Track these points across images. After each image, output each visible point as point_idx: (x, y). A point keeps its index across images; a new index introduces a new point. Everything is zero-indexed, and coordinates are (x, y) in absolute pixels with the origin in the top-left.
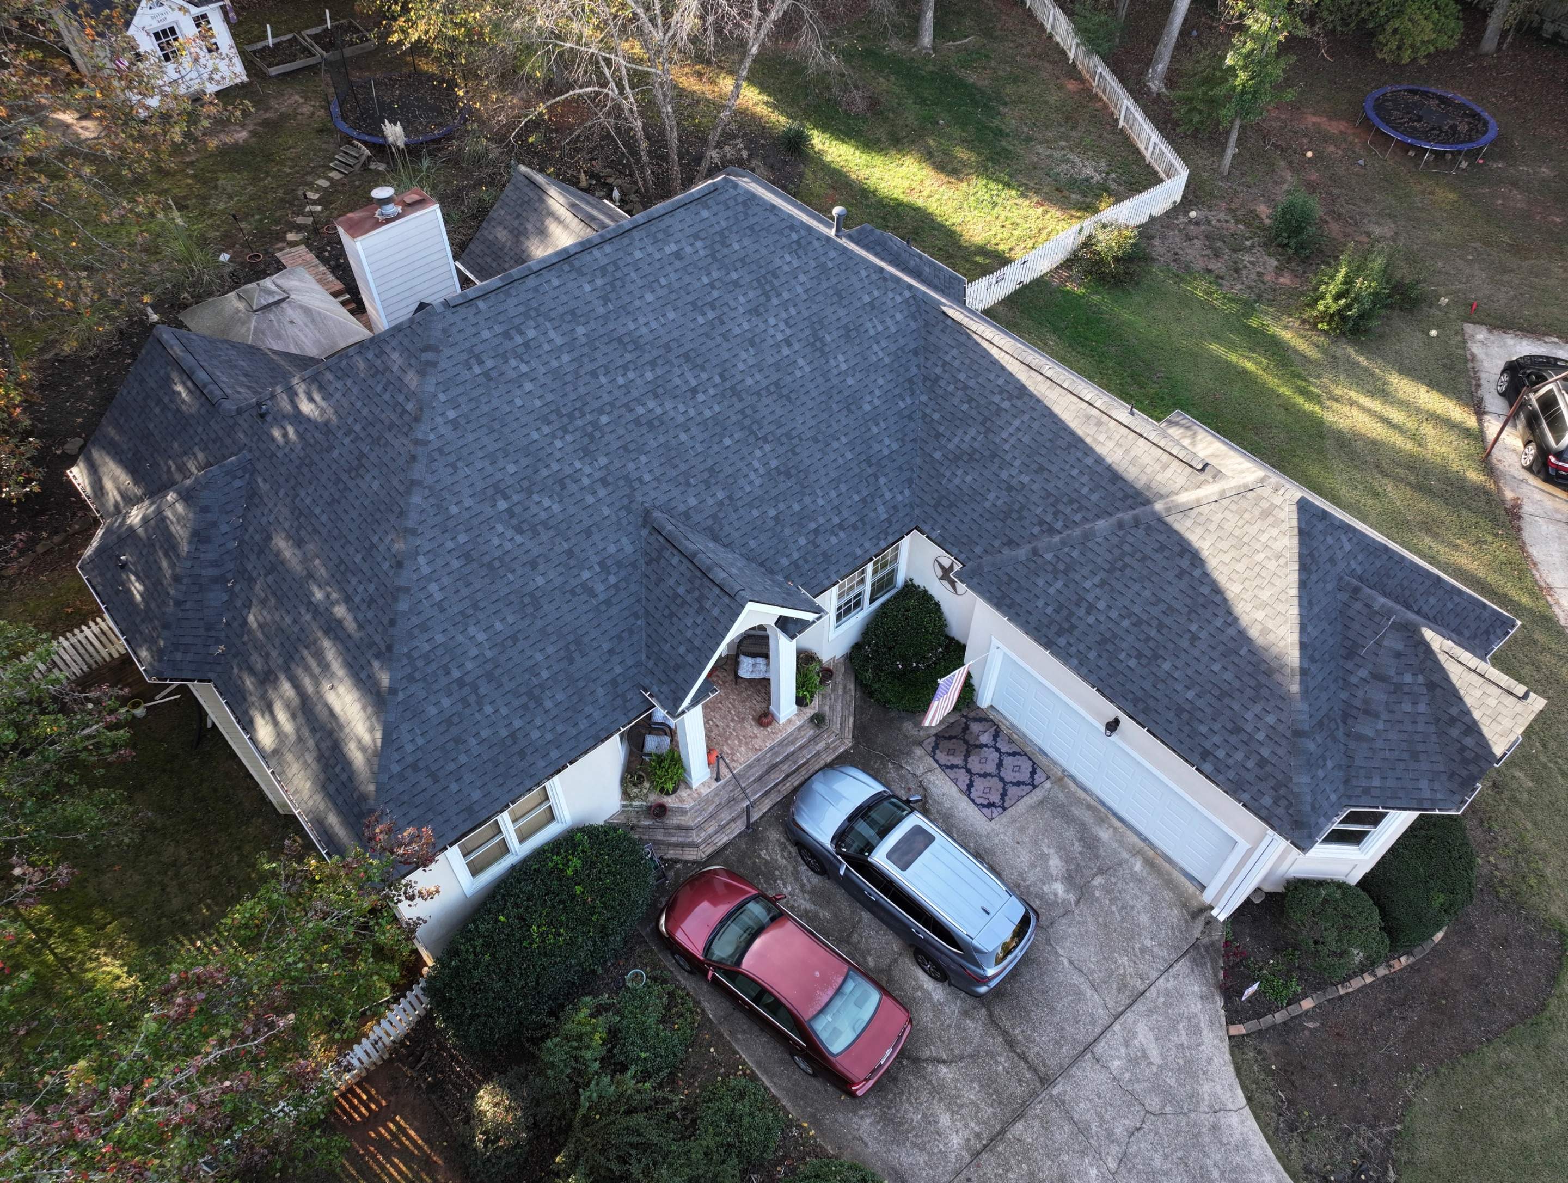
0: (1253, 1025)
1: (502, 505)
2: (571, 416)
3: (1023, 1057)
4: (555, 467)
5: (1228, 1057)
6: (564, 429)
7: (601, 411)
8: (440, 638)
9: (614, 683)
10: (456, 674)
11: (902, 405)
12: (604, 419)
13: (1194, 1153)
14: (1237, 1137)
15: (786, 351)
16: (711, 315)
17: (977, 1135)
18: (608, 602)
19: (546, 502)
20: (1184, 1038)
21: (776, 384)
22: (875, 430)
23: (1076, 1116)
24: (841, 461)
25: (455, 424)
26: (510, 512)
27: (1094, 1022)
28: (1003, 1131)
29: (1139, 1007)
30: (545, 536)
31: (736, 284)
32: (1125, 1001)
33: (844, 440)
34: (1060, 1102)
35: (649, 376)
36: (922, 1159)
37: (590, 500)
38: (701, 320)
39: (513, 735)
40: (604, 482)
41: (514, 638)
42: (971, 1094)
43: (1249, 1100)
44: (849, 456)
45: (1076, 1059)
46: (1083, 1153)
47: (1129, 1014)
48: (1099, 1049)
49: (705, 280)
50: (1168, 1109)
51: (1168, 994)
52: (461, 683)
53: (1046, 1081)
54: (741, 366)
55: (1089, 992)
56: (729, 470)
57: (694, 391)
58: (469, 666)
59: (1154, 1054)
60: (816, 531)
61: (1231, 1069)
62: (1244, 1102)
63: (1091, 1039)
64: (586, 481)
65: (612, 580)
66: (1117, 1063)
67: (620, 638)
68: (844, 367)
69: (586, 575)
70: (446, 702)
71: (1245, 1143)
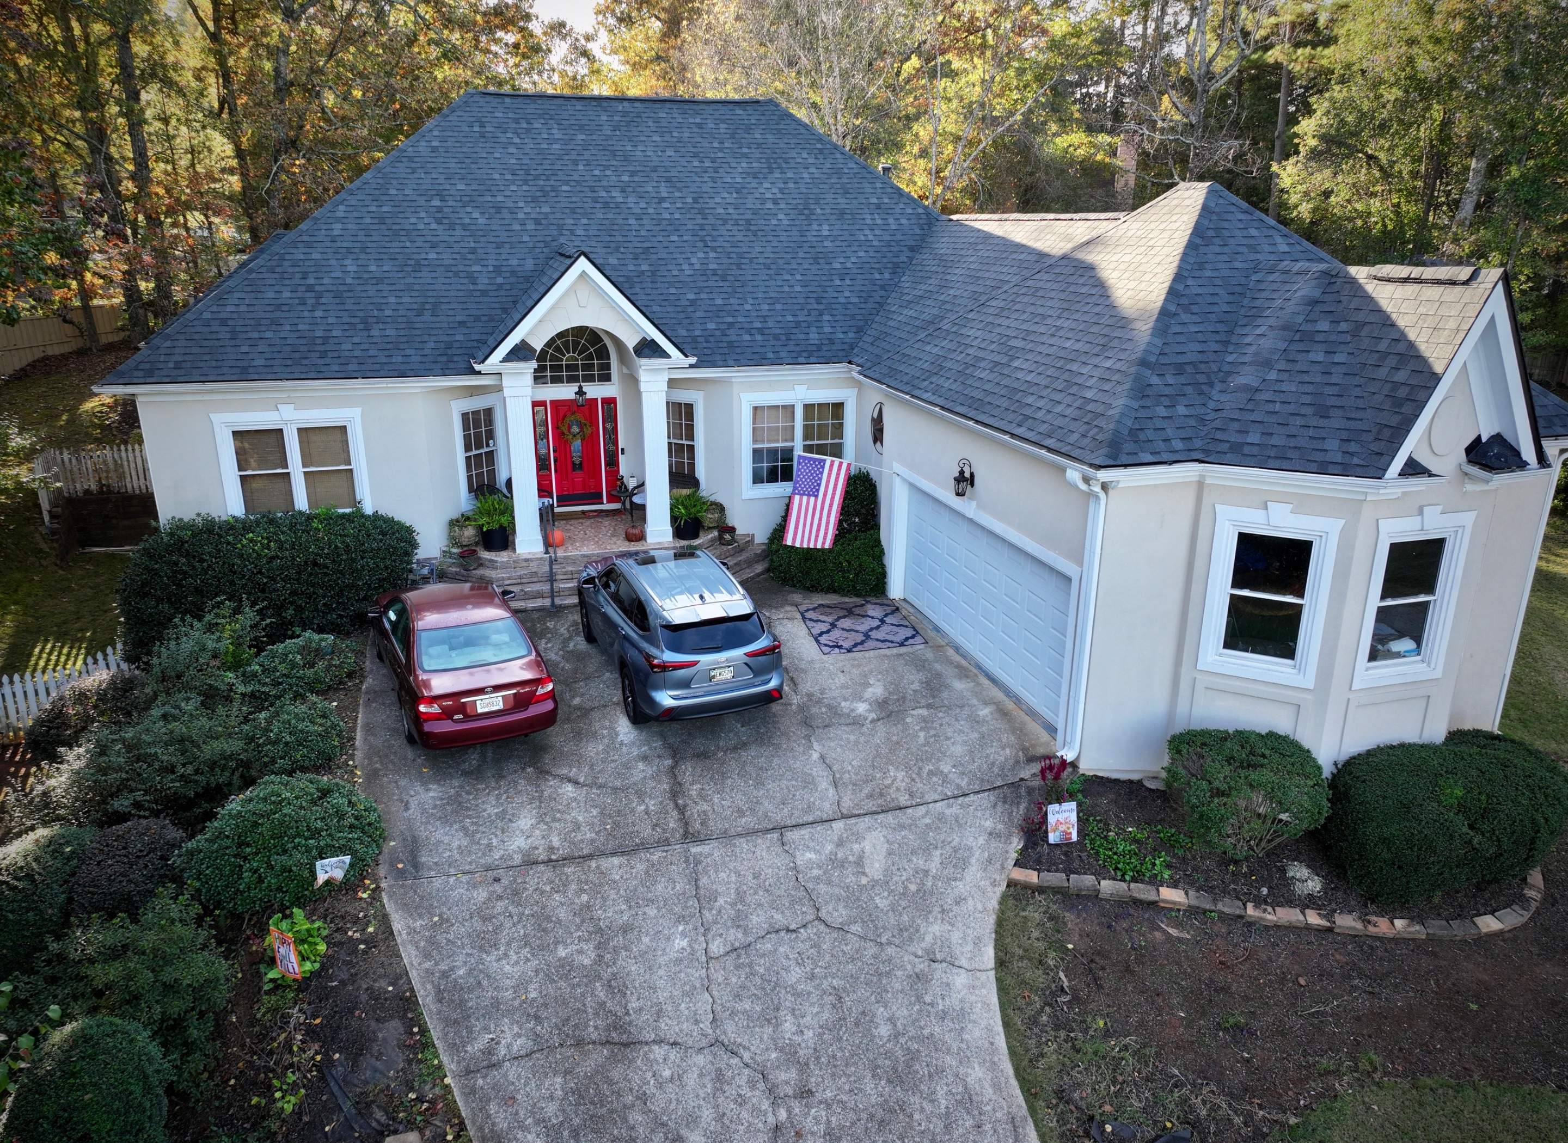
0: (1055, 878)
1: (436, 202)
2: (537, 178)
3: (682, 810)
4: (500, 199)
5: (994, 904)
6: (526, 182)
7: (567, 183)
8: (316, 256)
9: (449, 346)
10: (311, 281)
11: (877, 276)
12: (565, 188)
13: (862, 992)
14: (953, 1001)
15: (769, 205)
16: (708, 164)
17: (551, 849)
18: (484, 293)
19: (476, 215)
20: (934, 865)
21: (748, 222)
22: (838, 282)
23: (704, 881)
24: (787, 289)
25: (434, 150)
26: (439, 209)
27: (809, 810)
28: (590, 857)
29: (889, 818)
30: (458, 232)
31: (745, 156)
32: (870, 805)
33: (799, 277)
34: (694, 860)
35: (625, 178)
36: (458, 840)
37: (517, 227)
38: (696, 164)
39: (326, 339)
40: (537, 222)
41: (379, 281)
42: (581, 815)
43: (1001, 963)
44: (798, 289)
45: (750, 833)
46: (681, 919)
47: (867, 819)
48: (795, 835)
49: (716, 145)
50: (856, 928)
51: (941, 818)
52: (310, 288)
53: (689, 836)
54: (718, 200)
56: (664, 256)
57: (662, 200)
58: (326, 281)
60: (731, 325)
61: (991, 920)
62: (991, 963)
63: (789, 823)
64: (521, 216)
65: (499, 280)
66: (810, 855)
67: (477, 319)
68: (826, 233)
69: (477, 268)
70: (287, 294)
71: (962, 1014)
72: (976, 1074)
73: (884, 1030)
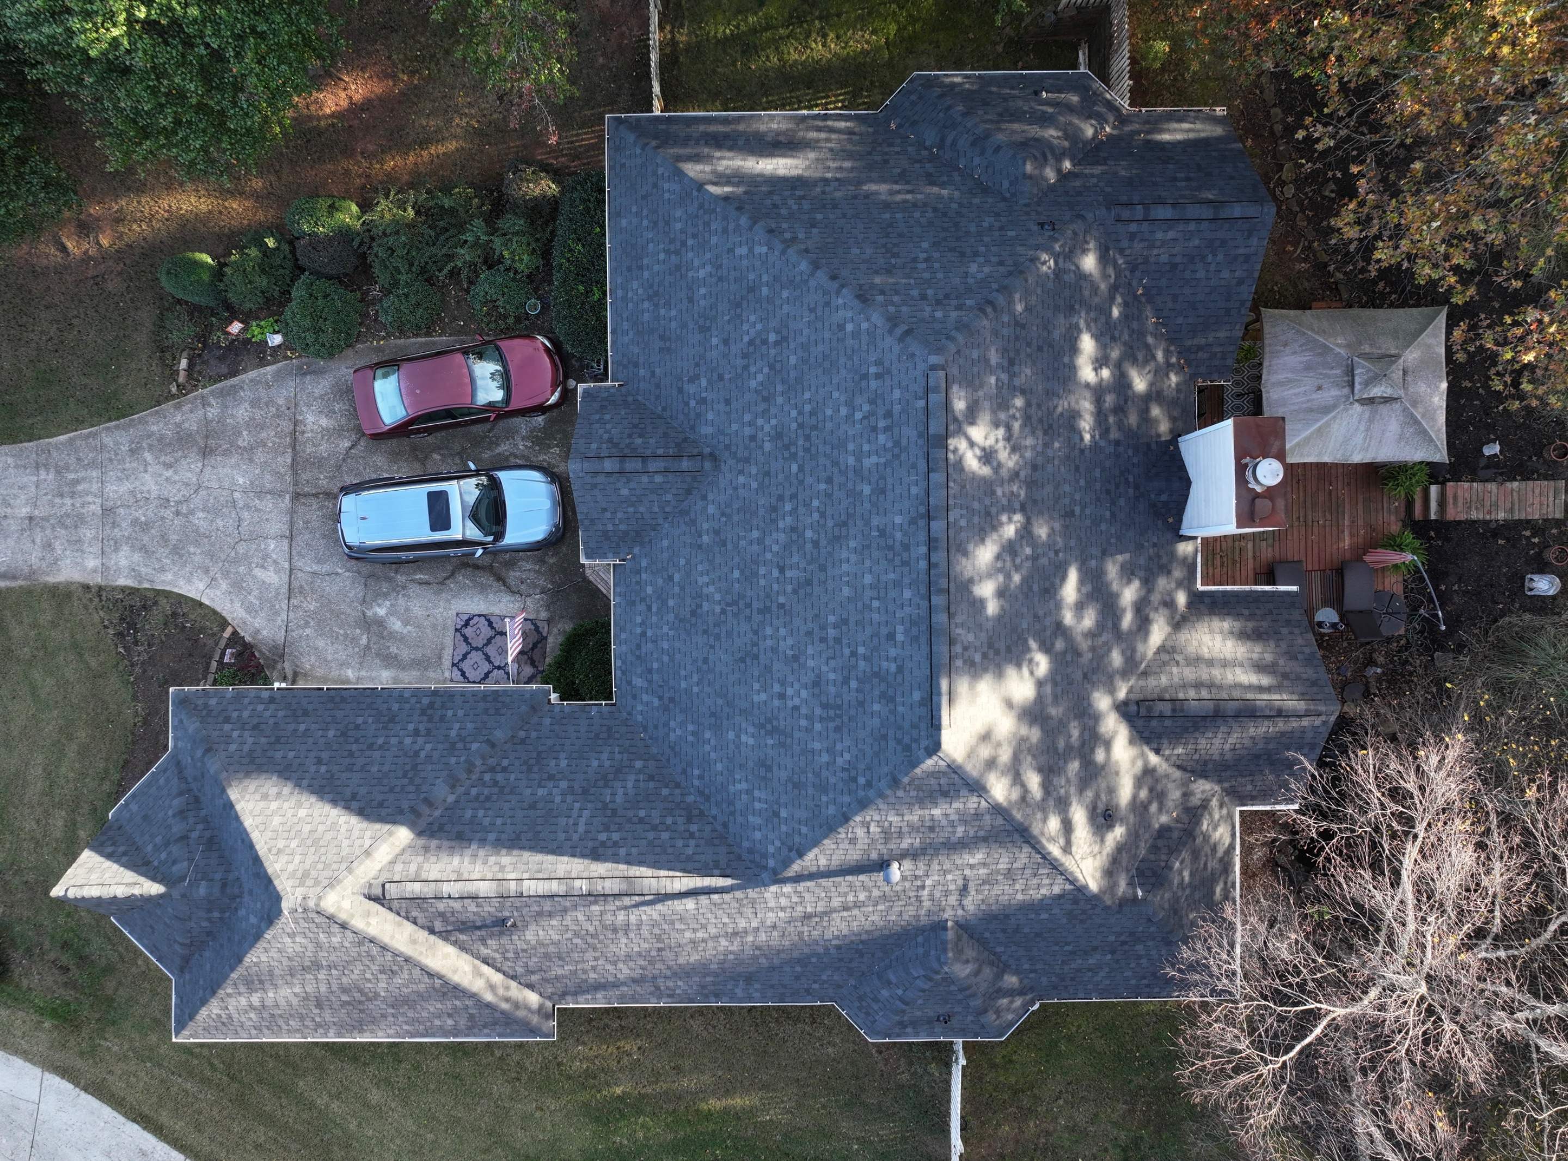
0: (223, 643)
5: (224, 614)
6: (801, 426)
11: (696, 772)
13: (207, 547)
14: (195, 580)
17: (303, 433)
20: (251, 598)
23: (269, 497)
27: (299, 554)
28: (294, 448)
29: (284, 590)
32: (295, 584)
33: (695, 689)
34: (280, 494)
40: (753, 438)
42: (324, 449)
43: (201, 604)
44: (683, 685)
45: (292, 523)
46: (252, 484)
47: (287, 580)
48: (286, 543)
49: (861, 650)
50: (233, 554)
53: (296, 496)
55: (316, 568)
56: (718, 560)
57: (782, 570)
58: (690, 255)
59: (258, 572)
61: (218, 609)
62: (202, 600)
63: (294, 544)
64: (760, 422)
65: (693, 403)
66: (272, 547)
67: (658, 386)
68: (744, 738)
69: (704, 382)
71: (189, 581)
72: (169, 576)
73: (192, 550)
